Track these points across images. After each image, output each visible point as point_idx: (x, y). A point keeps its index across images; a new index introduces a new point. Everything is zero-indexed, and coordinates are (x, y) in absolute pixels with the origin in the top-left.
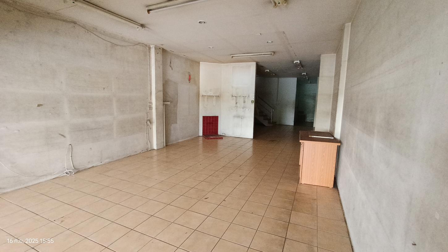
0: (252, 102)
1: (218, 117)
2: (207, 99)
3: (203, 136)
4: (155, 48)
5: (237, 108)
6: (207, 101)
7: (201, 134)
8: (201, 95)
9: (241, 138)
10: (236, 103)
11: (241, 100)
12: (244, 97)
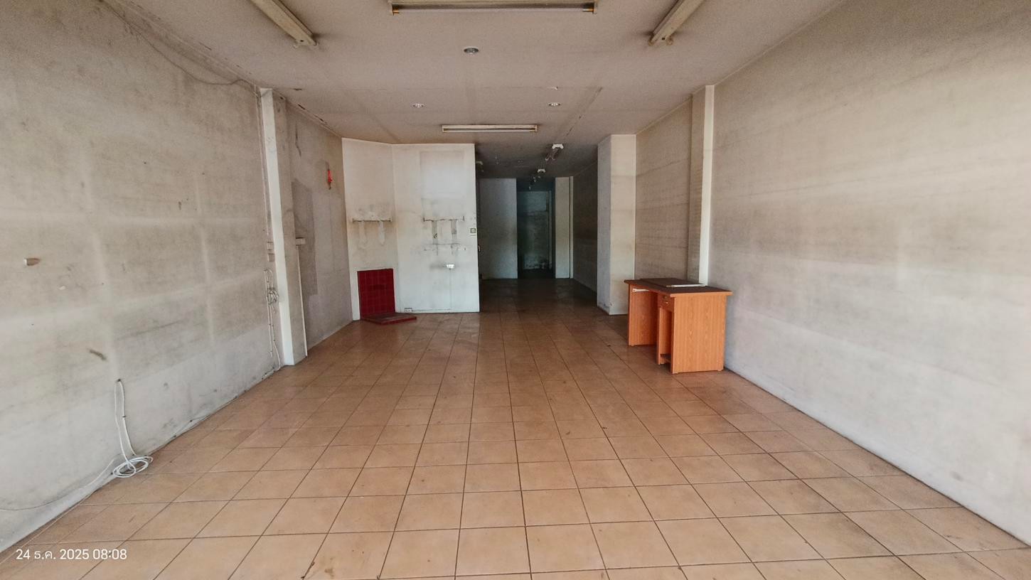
0: (471, 232)
2: (365, 228)
3: (361, 319)
4: (275, 98)
6: (366, 233)
7: (356, 315)
8: (350, 222)
9: (453, 313)
10: (435, 236)
11: (446, 230)
12: (453, 221)
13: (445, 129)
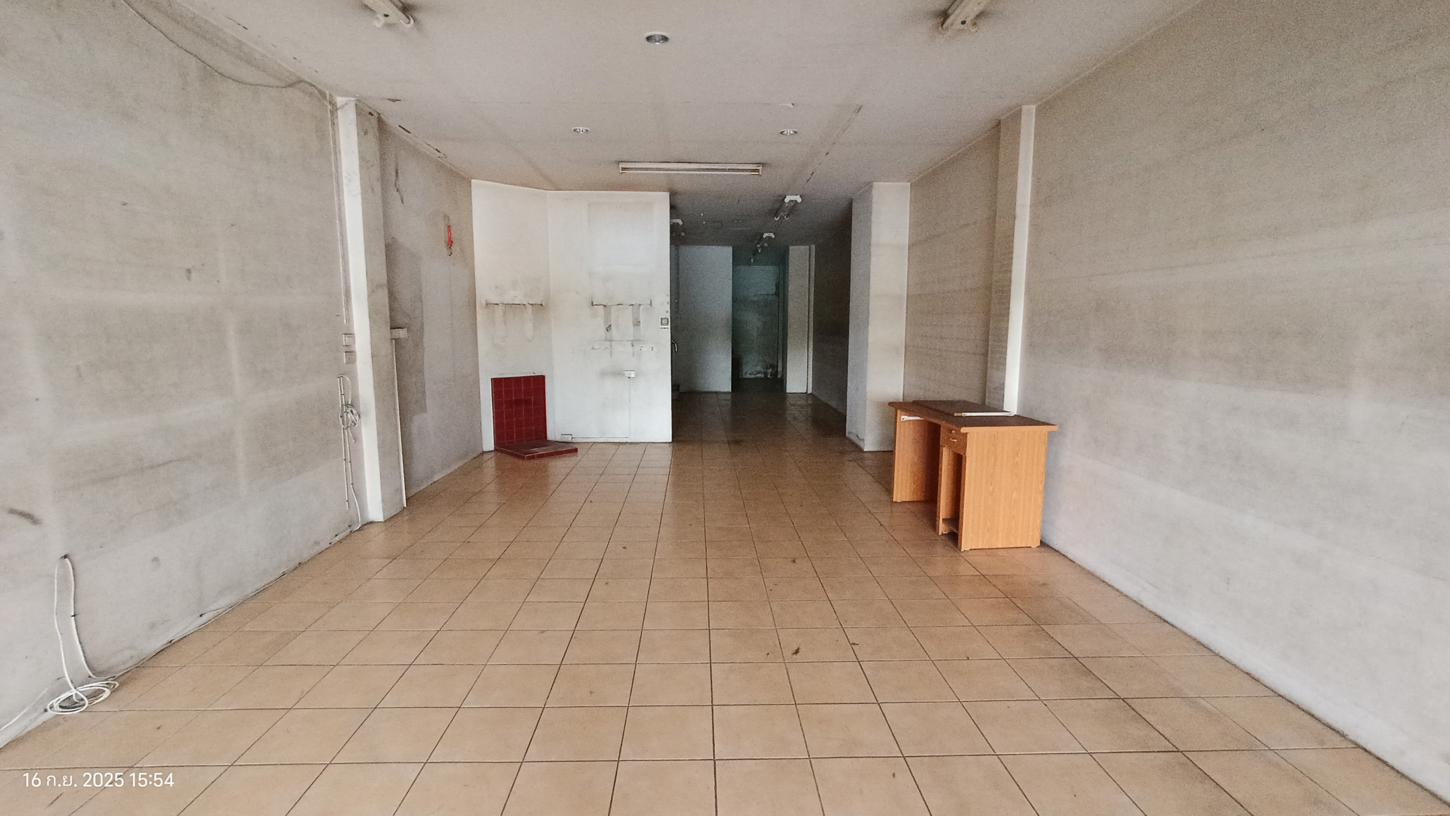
0: (662, 324)
1: (542, 378)
2: (505, 313)
3: (496, 450)
4: (359, 112)
5: (611, 346)
6: (505, 323)
7: (489, 442)
8: (481, 305)
9: (631, 443)
10: (608, 329)
11: (624, 319)
12: (635, 307)
13: (623, 169)
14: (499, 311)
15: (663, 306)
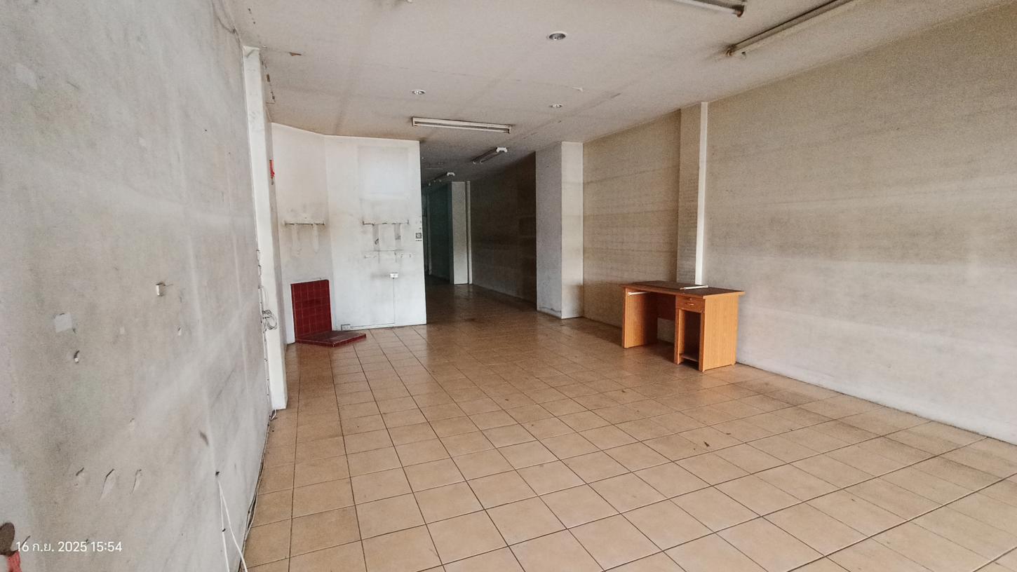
0: (416, 238)
1: (327, 282)
2: (298, 233)
3: (296, 341)
5: (379, 254)
7: (291, 336)
8: (281, 224)
10: (377, 242)
11: (388, 234)
12: (397, 225)
13: (416, 123)
14: (294, 229)
15: (417, 225)
